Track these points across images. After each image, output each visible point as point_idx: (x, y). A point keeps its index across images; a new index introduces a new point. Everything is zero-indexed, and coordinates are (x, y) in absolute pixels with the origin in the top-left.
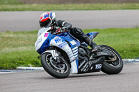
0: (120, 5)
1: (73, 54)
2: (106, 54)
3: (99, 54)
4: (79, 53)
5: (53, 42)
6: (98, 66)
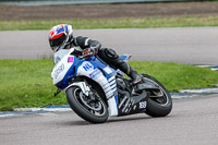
0: (17, 23)
1: (109, 87)
2: (150, 87)
3: (141, 87)
5: (81, 70)
6: (143, 105)
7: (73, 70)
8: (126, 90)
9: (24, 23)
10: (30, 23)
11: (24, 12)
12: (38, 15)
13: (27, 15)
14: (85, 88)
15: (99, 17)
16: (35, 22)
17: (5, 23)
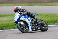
3: (39, 23)
4: (32, 23)
5: (21, 18)
6: (39, 28)
7: (19, 18)
8: (34, 24)
9: (27, 4)
10: (29, 4)
11: (27, 1)
12: (31, 2)
13: (28, 2)
14: (22, 23)
15: (47, 2)
16: (30, 4)
17: (22, 4)
